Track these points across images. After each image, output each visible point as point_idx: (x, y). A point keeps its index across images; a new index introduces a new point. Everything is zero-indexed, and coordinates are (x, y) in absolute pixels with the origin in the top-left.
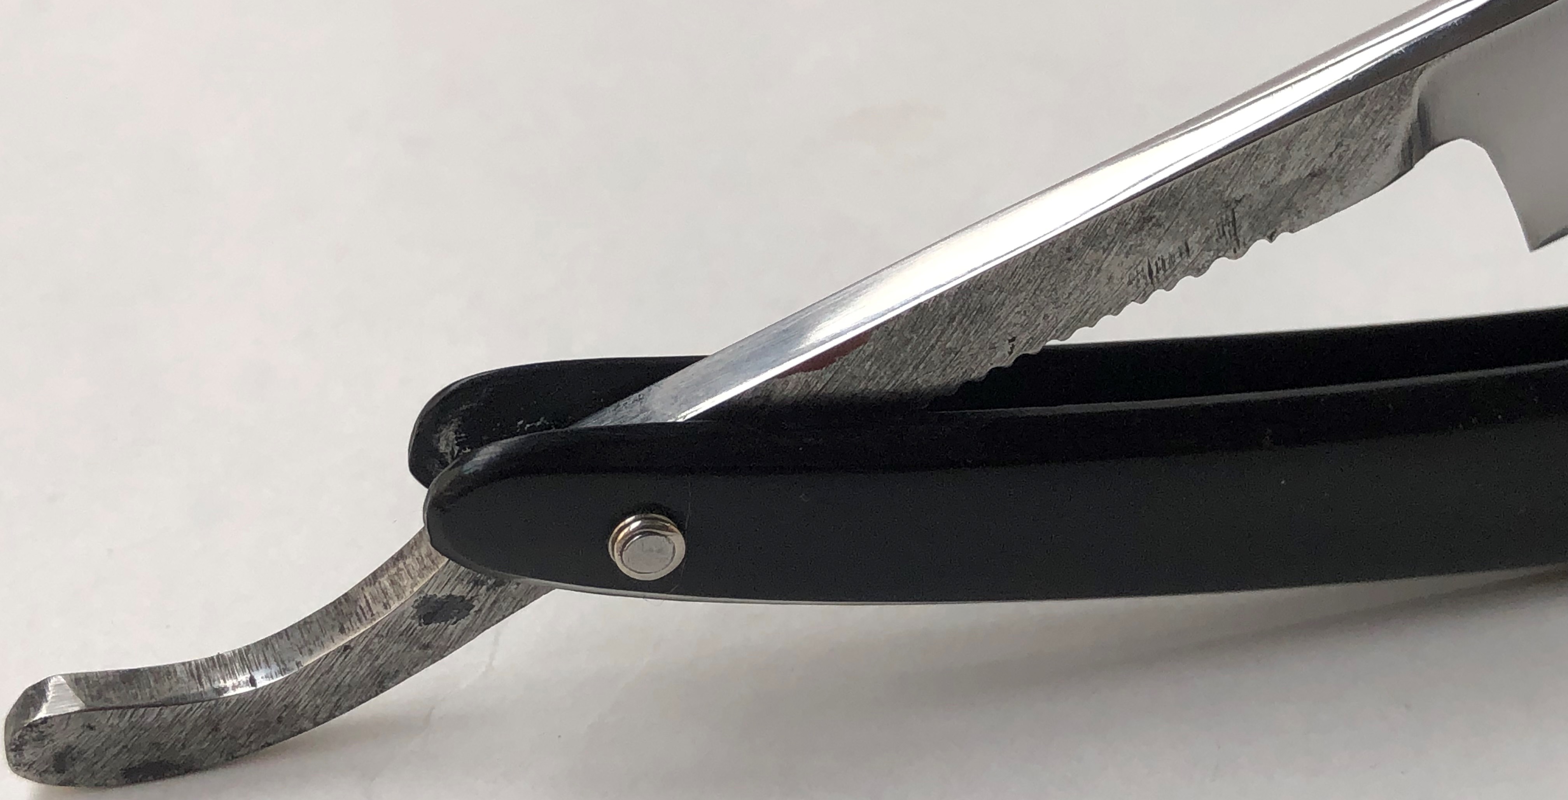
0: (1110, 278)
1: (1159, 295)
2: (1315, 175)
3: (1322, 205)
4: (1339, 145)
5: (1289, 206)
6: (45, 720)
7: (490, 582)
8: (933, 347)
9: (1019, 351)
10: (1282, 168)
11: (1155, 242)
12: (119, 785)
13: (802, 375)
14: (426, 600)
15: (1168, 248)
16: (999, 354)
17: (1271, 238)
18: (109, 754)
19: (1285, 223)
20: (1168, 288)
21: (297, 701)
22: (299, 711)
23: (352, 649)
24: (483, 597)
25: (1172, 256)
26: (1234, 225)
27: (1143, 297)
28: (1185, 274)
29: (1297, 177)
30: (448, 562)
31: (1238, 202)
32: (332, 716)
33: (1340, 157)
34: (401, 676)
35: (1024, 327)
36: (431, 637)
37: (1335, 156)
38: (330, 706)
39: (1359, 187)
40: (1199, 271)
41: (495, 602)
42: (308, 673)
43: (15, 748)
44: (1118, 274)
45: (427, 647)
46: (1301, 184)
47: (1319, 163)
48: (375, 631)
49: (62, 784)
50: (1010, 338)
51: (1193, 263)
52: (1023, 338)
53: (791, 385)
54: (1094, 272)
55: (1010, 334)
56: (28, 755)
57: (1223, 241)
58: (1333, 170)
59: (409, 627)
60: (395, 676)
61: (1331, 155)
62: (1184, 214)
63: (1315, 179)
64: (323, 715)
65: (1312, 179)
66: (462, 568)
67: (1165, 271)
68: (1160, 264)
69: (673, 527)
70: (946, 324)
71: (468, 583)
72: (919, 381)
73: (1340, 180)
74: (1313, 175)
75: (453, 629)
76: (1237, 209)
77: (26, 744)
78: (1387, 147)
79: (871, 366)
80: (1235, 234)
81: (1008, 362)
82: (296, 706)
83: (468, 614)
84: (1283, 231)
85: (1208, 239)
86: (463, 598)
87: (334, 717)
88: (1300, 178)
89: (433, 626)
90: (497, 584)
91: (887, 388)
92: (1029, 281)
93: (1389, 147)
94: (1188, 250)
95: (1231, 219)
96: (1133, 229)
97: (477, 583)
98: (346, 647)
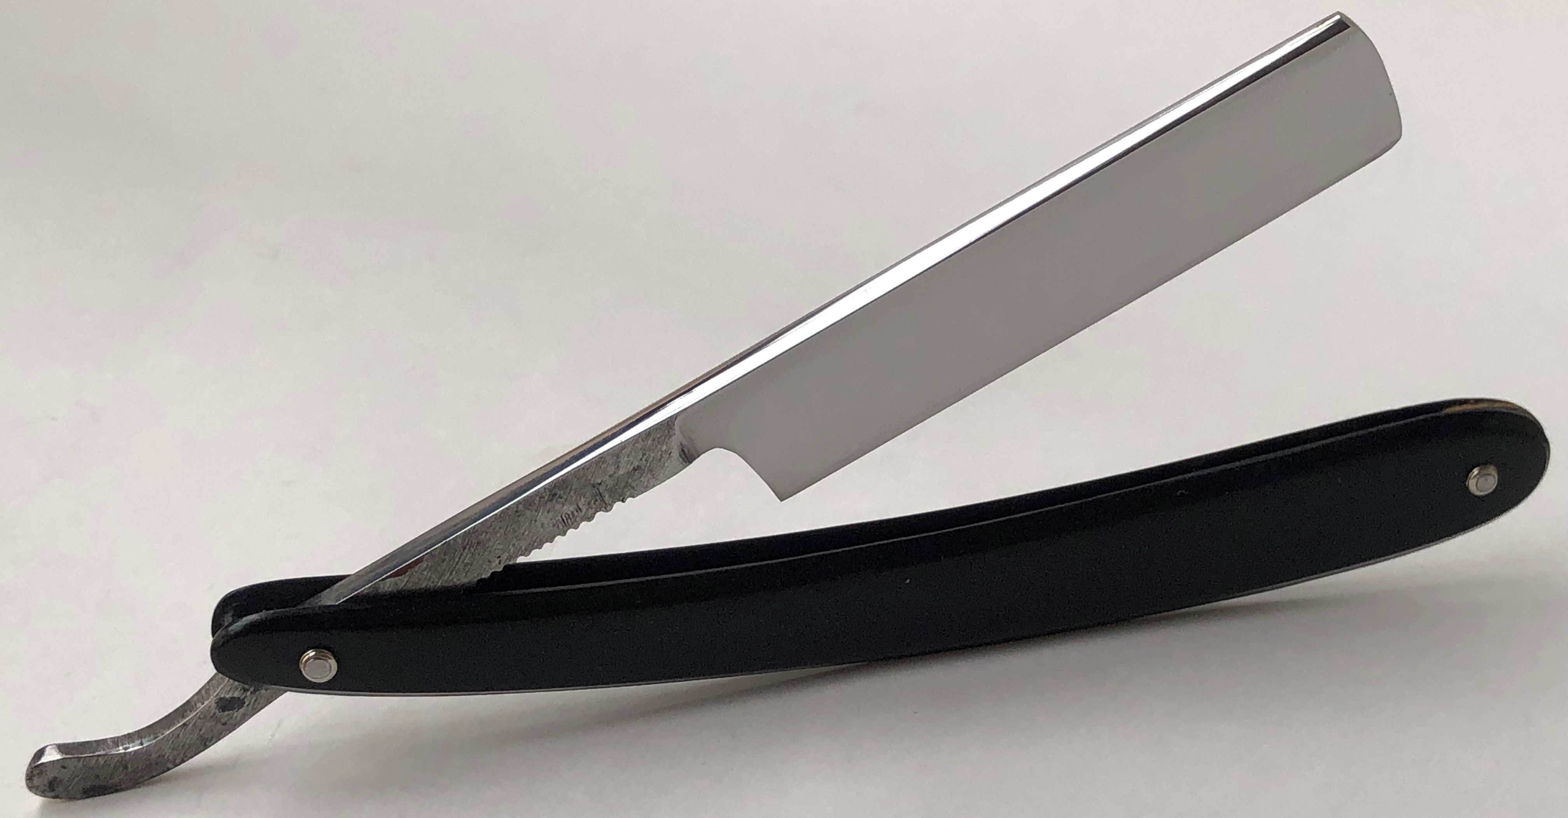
0: (543, 524)
1: (571, 532)
2: (636, 470)
3: (645, 484)
4: (644, 455)
5: (627, 485)
6: (42, 764)
7: (252, 689)
8: (457, 563)
9: (504, 563)
10: (618, 467)
11: (561, 505)
12: (82, 798)
13: (392, 579)
14: (221, 699)
15: (568, 509)
16: (494, 565)
17: (623, 501)
18: (75, 782)
19: (628, 493)
20: (576, 528)
21: (164, 753)
22: (166, 757)
23: (187, 725)
24: (249, 697)
25: (572, 512)
26: (601, 496)
27: (564, 533)
28: (582, 521)
29: (627, 471)
30: (228, 680)
31: (600, 484)
32: (183, 761)
33: (646, 460)
34: (214, 740)
35: (504, 551)
36: (226, 719)
37: (643, 460)
38: (181, 756)
39: (661, 474)
40: (590, 519)
41: (256, 700)
42: (167, 739)
43: (30, 778)
44: (546, 522)
45: (224, 724)
46: (630, 474)
47: (636, 464)
48: (198, 716)
49: (54, 797)
50: (498, 556)
51: (584, 515)
52: (505, 556)
53: (388, 585)
54: (533, 522)
55: (497, 554)
56: (36, 781)
57: (597, 503)
58: (645, 467)
59: (214, 714)
60: (211, 740)
61: (641, 459)
62: (572, 493)
63: (637, 472)
64: (178, 761)
65: (634, 473)
66: (237, 683)
67: (571, 519)
68: (567, 516)
69: (331, 656)
70: (462, 551)
71: (241, 690)
72: (455, 580)
73: (651, 471)
74: (635, 470)
75: (237, 714)
76: (600, 488)
77: (34, 776)
78: (670, 454)
79: (428, 573)
80: (603, 500)
81: (500, 569)
82: (164, 756)
83: (243, 707)
84: (628, 498)
85: (589, 503)
86: (239, 698)
87: (184, 762)
88: (628, 472)
89: (227, 713)
90: (255, 691)
91: (439, 584)
92: (500, 528)
93: (672, 454)
94: (580, 509)
95: (598, 493)
96: (548, 500)
97: (245, 690)
98: (184, 725)
